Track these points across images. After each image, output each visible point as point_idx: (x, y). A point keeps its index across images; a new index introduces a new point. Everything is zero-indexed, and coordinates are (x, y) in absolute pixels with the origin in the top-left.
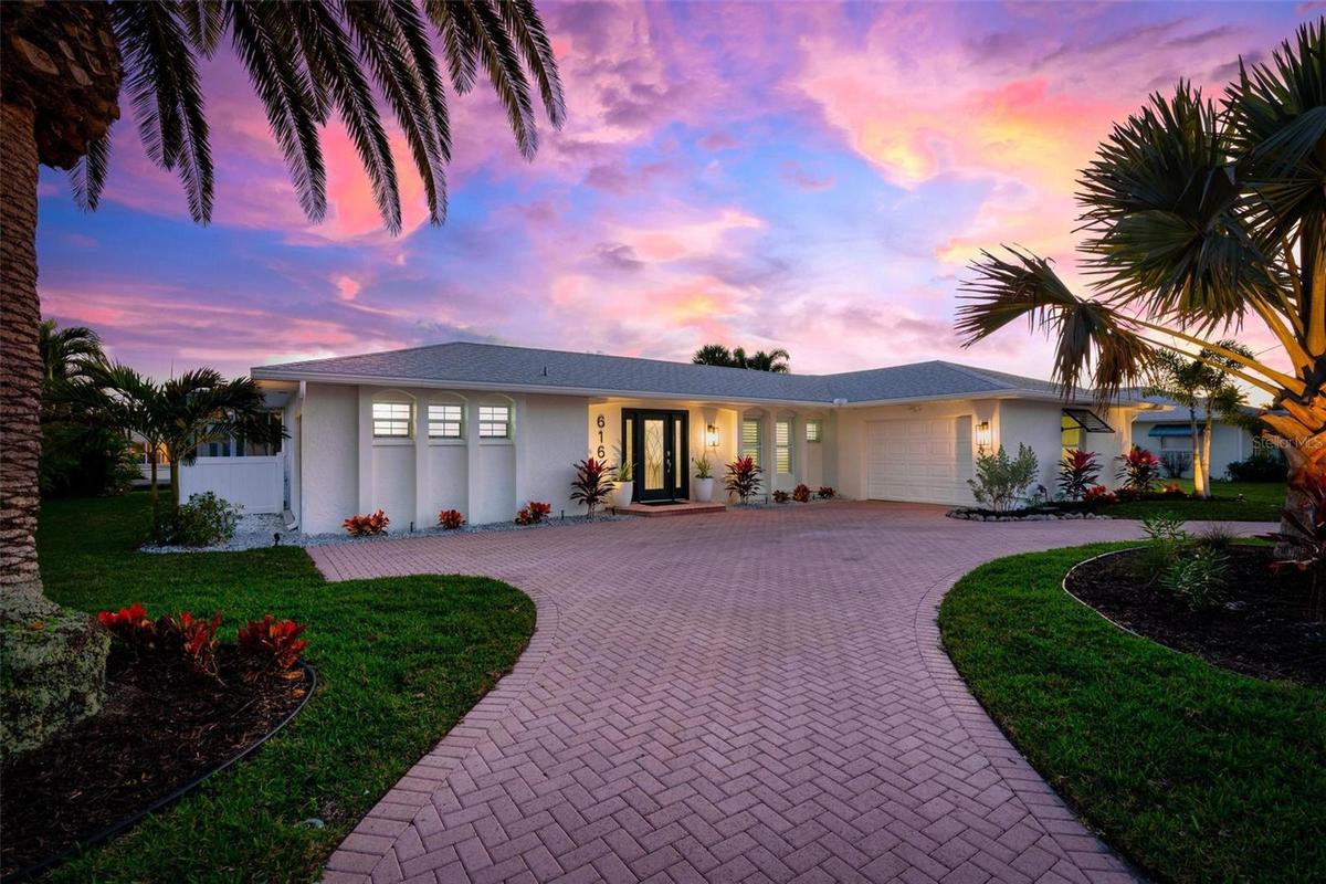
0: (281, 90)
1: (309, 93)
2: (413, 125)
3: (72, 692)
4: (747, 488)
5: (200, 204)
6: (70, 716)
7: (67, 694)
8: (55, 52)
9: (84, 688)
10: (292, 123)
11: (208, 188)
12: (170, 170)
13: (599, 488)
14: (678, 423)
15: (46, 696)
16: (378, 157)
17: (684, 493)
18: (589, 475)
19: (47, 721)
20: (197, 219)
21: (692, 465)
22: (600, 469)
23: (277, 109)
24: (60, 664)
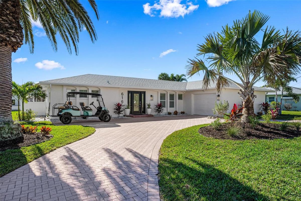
0: (48, 28)
1: (53, 29)
2: (72, 37)
3: (18, 132)
4: (160, 111)
5: (32, 50)
6: (18, 136)
7: (17, 133)
8: (16, 38)
9: (20, 132)
10: (50, 34)
11: (33, 47)
12: (26, 44)
13: (121, 110)
14: (143, 95)
15: (15, 132)
16: (67, 40)
17: (144, 112)
18: (118, 107)
19: (15, 136)
20: (31, 53)
21: (146, 105)
22: (121, 105)
23: (47, 32)
24: (17, 128)
